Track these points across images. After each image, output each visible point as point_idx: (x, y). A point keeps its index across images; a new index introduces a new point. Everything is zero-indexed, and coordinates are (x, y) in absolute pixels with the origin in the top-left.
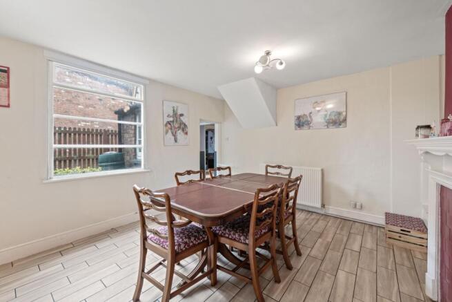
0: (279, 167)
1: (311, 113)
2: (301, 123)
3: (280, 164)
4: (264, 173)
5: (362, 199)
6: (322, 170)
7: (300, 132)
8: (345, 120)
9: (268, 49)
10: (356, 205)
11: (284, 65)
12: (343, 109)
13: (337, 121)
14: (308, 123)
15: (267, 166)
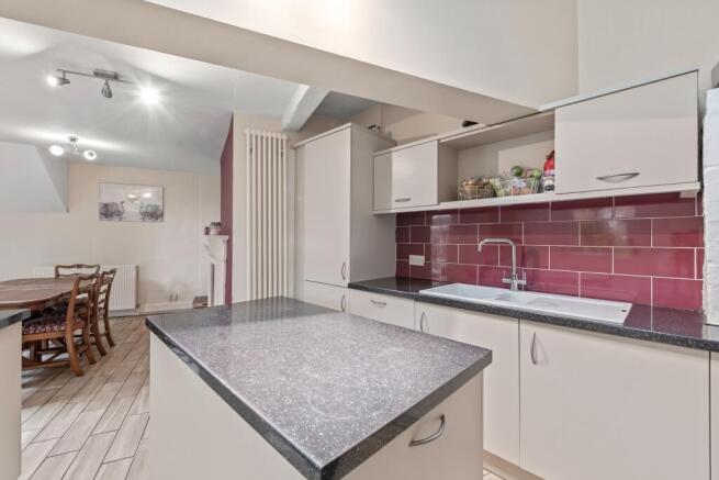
0: (79, 266)
1: (123, 202)
2: (108, 212)
3: (80, 263)
4: (53, 276)
5: (178, 290)
6: (137, 268)
7: (107, 223)
8: (162, 215)
9: (74, 136)
10: (171, 297)
11: (94, 157)
12: (159, 203)
13: (154, 215)
14: (119, 214)
15: (57, 267)
